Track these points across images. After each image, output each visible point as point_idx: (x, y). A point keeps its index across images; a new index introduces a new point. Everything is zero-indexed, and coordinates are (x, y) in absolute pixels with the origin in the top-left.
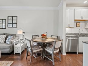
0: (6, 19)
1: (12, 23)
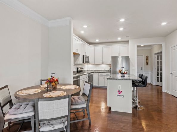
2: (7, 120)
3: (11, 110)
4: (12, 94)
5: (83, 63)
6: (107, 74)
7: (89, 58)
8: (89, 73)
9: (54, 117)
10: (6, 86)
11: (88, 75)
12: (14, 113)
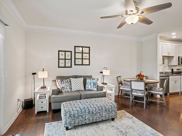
0: (71, 52)
1: (82, 59)
2: (121, 89)
3: (122, 86)
4: (122, 80)
5: (179, 64)
9: (139, 89)
10: (120, 76)
12: (124, 87)
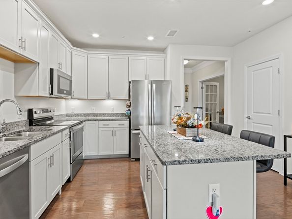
5: (52, 93)
6: (120, 124)
7: (71, 81)
8: (71, 126)
11: (67, 131)
